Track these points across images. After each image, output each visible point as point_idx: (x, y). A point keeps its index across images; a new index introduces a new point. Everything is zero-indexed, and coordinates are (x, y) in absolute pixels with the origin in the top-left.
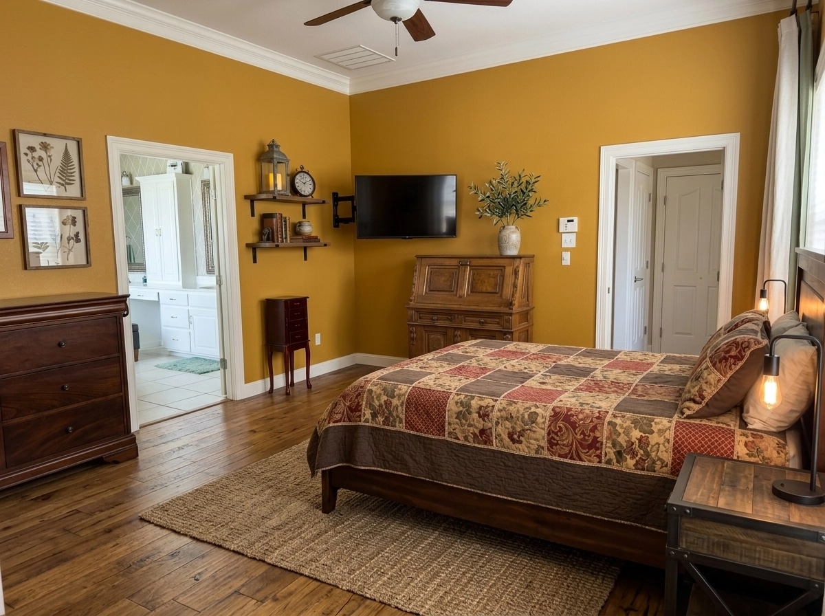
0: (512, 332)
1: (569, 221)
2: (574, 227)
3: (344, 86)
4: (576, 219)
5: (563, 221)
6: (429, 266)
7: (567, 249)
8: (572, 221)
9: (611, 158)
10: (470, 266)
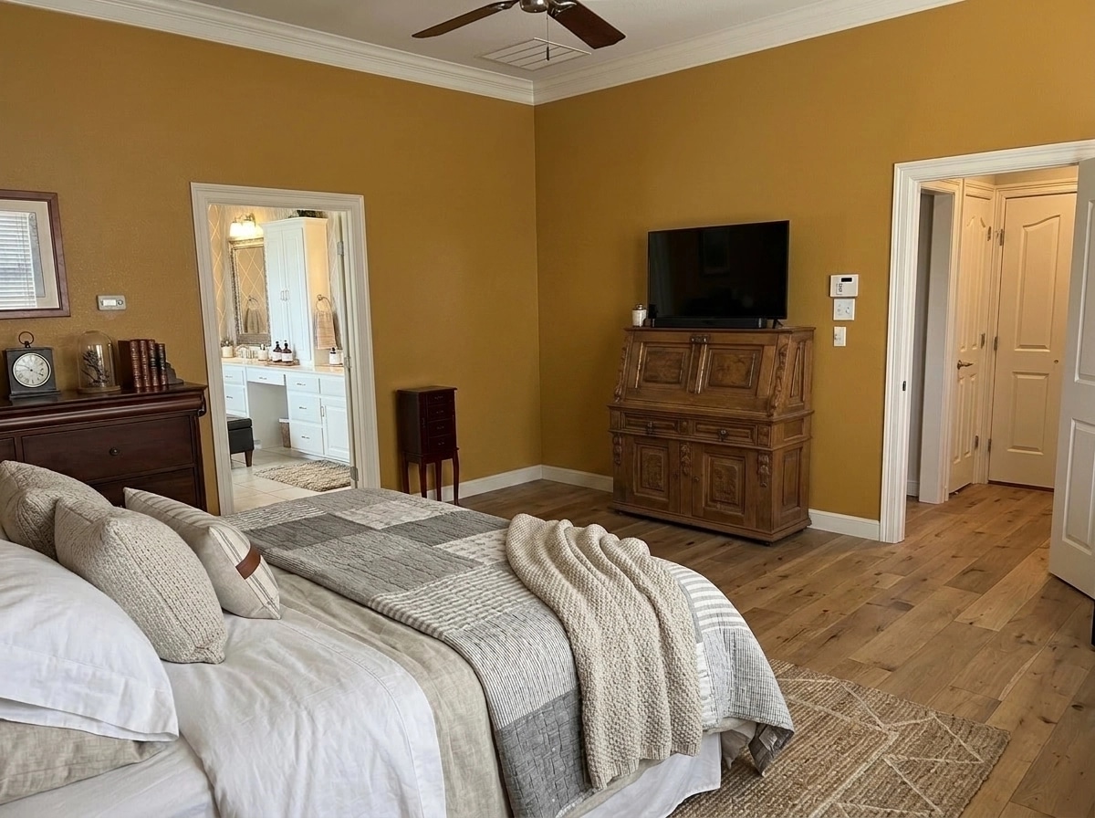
0: (771, 452)
1: (844, 280)
2: (852, 288)
3: (526, 94)
4: (855, 278)
5: (836, 279)
6: (645, 343)
7: (841, 323)
8: (850, 280)
9: (911, 181)
10: (708, 344)
